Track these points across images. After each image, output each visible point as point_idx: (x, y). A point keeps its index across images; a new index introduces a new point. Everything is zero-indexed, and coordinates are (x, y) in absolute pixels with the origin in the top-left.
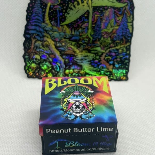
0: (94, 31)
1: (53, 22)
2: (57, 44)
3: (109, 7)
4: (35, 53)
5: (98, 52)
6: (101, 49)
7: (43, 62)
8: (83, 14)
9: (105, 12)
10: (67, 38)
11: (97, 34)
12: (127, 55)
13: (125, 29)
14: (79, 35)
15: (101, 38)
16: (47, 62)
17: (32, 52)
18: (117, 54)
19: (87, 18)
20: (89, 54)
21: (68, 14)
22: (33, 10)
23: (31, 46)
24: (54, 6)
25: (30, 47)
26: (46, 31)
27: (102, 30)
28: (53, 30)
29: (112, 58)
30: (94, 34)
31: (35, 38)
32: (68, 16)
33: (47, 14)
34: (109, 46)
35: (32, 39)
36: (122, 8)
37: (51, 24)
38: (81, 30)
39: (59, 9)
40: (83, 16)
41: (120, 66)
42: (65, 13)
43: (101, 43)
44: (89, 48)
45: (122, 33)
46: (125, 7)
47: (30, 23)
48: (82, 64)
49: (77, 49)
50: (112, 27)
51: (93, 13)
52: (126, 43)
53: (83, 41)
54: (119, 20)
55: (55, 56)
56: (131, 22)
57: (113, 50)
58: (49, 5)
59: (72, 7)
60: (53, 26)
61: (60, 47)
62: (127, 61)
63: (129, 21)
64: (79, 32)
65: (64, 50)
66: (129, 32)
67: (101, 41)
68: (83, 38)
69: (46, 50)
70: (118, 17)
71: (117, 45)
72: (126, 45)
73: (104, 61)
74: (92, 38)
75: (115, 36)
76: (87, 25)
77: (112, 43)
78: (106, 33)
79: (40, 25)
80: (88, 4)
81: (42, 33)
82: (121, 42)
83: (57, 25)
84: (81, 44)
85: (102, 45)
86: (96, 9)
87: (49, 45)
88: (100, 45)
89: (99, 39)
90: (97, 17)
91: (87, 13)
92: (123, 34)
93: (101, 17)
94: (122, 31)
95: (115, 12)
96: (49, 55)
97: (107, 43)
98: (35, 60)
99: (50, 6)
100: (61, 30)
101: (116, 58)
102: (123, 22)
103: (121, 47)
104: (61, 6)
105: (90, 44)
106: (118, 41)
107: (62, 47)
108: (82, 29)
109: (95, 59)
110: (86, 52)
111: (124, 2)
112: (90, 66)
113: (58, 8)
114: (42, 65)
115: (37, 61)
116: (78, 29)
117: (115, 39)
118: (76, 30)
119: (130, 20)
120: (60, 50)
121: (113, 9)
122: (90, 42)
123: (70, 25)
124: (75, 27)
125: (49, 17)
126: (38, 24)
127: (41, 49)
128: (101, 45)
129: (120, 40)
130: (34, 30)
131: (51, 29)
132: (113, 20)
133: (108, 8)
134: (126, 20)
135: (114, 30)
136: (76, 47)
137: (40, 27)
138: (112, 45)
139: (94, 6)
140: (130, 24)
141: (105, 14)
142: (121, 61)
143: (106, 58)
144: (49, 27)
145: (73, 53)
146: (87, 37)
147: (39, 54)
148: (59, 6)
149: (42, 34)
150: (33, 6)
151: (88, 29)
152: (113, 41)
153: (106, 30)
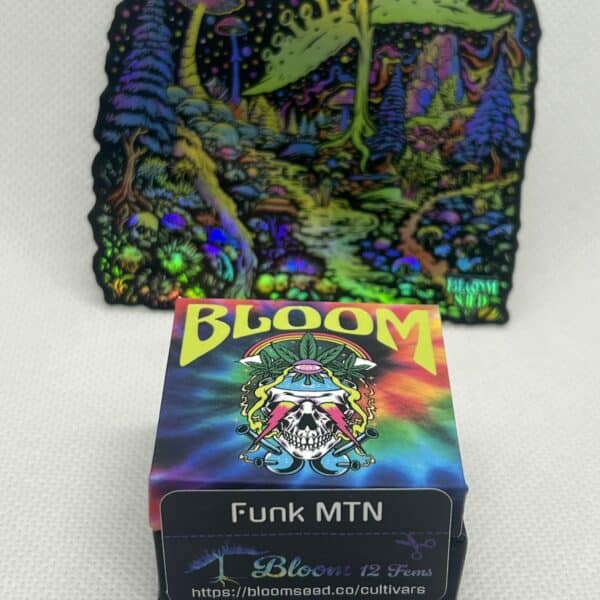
0: (376, 122)
1: (212, 83)
2: (225, 170)
3: (437, 26)
4: (138, 203)
5: (389, 207)
6: (404, 194)
7: (169, 242)
8: (334, 54)
9: (422, 49)
10: (269, 150)
11: (387, 134)
12: (504, 221)
13: (501, 119)
14: (317, 137)
15: (403, 152)
16: (184, 242)
17: (127, 201)
18: (466, 216)
19: (351, 69)
20: (352, 215)
21: (276, 50)
22: (135, 33)
23: (123, 175)
24: (219, 19)
25: (120, 179)
26: (186, 118)
27: (408, 119)
28: (212, 115)
29: (444, 232)
30: (374, 136)
31: (138, 144)
32: (274, 59)
33: (189, 50)
34: (435, 184)
35: (129, 148)
36: (491, 32)
37: (206, 89)
38: (326, 117)
39: (240, 30)
40: (333, 60)
41: (477, 264)
42: (262, 46)
43: (403, 173)
44: (354, 188)
45: (490, 132)
46: (502, 31)
47: (123, 84)
48: (325, 253)
49: (307, 192)
50: (447, 107)
51: (374, 49)
52: (504, 173)
53: (333, 164)
54: (479, 81)
55: (218, 217)
56: (526, 89)
57: (452, 200)
58: (199, 13)
59: (292, 24)
60: (212, 97)
61: (238, 182)
62: (504, 246)
63: (518, 85)
64: (317, 125)
65: (256, 194)
66: (517, 130)
67: (403, 163)
68: (330, 149)
69: (183, 194)
70: (474, 68)
71: (466, 183)
72: (502, 183)
73: (412, 243)
74: (366, 152)
75: (459, 143)
76: (348, 96)
77: (446, 173)
78: (424, 132)
79: (159, 91)
80: (357, 13)
81: (170, 126)
82: (485, 171)
83: (229, 94)
84: (322, 171)
85: (408, 180)
86: (387, 34)
87: (196, 176)
88: (401, 181)
89: (397, 157)
90: (391, 68)
91: (350, 50)
92: (491, 137)
93: (406, 66)
94: (489, 124)
95: (462, 49)
96: (194, 213)
97: (426, 172)
98: (136, 234)
99: (205, 17)
100: (244, 115)
101: (463, 234)
102: (494, 88)
103: (482, 191)
104: (248, 19)
105: (361, 173)
106: (470, 167)
107: (248, 184)
108: (329, 113)
109: (376, 233)
110: (343, 207)
111: (500, 10)
112: (355, 264)
113: (236, 27)
114: (166, 253)
115: (147, 239)
116: (312, 111)
117: (459, 157)
118: (304, 119)
119: (522, 80)
120: (237, 197)
121: (453, 38)
122: (359, 167)
123: (280, 94)
124: (300, 104)
125: (199, 62)
126: (152, 88)
127: (164, 191)
128: (404, 181)
129: (478, 160)
130: (137, 112)
131: (205, 109)
132: (454, 80)
133: (436, 32)
134: (506, 81)
135: (458, 123)
136: (304, 185)
137: (160, 100)
138: (445, 179)
139: (378, 25)
140: (519, 100)
141: (421, 56)
142: (482, 244)
143: (422, 232)
144: (197, 101)
145: (291, 209)
146: (349, 147)
147: (155, 207)
148: (239, 21)
149: (167, 129)
150: (134, 15)
151: (352, 115)
152: (452, 165)
153: (423, 120)
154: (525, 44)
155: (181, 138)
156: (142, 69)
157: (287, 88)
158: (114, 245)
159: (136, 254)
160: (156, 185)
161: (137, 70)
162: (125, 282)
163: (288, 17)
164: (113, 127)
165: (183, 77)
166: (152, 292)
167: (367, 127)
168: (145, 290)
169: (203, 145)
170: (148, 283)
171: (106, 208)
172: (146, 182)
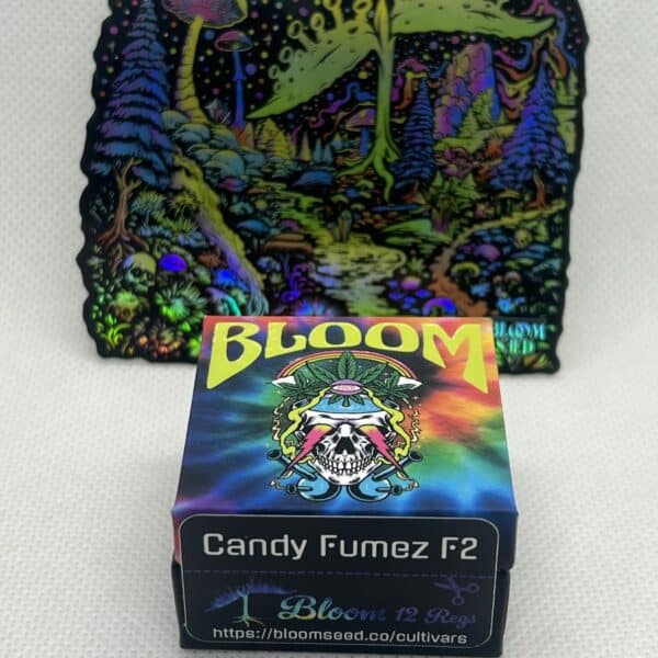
154: (570, 52)
155: (179, 168)
156: (133, 92)
157: (298, 110)
158: (107, 291)
159: (131, 300)
160: (153, 222)
161: (127, 93)
162: (120, 332)
163: (297, 29)
164: (102, 157)
165: (180, 100)
166: (150, 342)
167: (390, 151)
168: (143, 340)
169: (205, 175)
170: (147, 333)
171: (97, 249)
172: (141, 219)
